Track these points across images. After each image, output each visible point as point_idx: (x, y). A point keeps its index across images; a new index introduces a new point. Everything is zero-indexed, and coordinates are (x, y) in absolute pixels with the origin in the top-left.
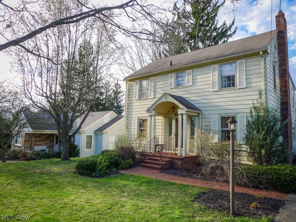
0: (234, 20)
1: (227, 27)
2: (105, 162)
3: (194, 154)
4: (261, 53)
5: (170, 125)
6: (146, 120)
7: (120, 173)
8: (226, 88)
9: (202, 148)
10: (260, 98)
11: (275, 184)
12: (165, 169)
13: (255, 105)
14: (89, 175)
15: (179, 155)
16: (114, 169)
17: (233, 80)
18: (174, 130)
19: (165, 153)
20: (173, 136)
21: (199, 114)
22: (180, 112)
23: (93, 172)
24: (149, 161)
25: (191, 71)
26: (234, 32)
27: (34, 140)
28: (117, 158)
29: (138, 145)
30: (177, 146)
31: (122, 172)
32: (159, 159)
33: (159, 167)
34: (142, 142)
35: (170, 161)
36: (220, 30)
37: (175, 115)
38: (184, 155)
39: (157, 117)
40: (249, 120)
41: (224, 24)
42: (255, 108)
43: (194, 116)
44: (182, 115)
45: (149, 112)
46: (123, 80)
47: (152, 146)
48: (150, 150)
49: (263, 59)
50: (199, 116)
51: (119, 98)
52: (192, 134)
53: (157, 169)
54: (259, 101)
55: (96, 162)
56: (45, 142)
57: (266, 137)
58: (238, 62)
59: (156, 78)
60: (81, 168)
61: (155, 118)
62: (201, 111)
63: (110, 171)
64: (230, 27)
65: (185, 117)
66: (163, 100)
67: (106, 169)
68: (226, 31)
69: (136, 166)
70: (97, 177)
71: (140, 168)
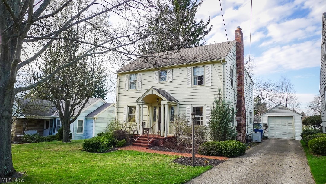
0: (210, 19)
1: (203, 24)
2: (106, 141)
3: (174, 135)
4: (221, 61)
5: (155, 112)
6: (135, 108)
7: (117, 149)
8: (198, 85)
9: (178, 130)
10: (219, 94)
11: (223, 152)
12: (152, 146)
13: (216, 99)
14: (95, 151)
15: (162, 136)
16: (113, 147)
17: (203, 79)
18: (157, 117)
19: (151, 135)
20: (157, 121)
21: (177, 104)
22: (162, 103)
23: (97, 149)
24: (138, 141)
25: (172, 70)
26: (210, 30)
27: (27, 125)
28: (113, 139)
29: (128, 129)
30: (160, 129)
31: (119, 149)
32: (147, 139)
33: (147, 145)
34: (131, 127)
35: (155, 140)
36: (198, 27)
37: (159, 105)
38: (165, 136)
39: (144, 106)
40: (212, 110)
41: (201, 22)
42: (216, 101)
43: (173, 106)
44: (164, 105)
45: (138, 102)
46: (115, 73)
47: (141, 130)
48: (139, 132)
49: (222, 65)
50: (177, 106)
51: (101, 83)
52: (172, 119)
53: (145, 146)
54: (219, 96)
55: (99, 142)
56: (35, 127)
57: (222, 122)
58: (206, 66)
59: (144, 73)
60: (87, 146)
61: (143, 107)
62: (179, 102)
63: (110, 148)
64: (206, 25)
65: (166, 106)
66: (150, 93)
67: (107, 147)
68: (203, 28)
69: (129, 145)
70: (101, 152)
71: (131, 146)
